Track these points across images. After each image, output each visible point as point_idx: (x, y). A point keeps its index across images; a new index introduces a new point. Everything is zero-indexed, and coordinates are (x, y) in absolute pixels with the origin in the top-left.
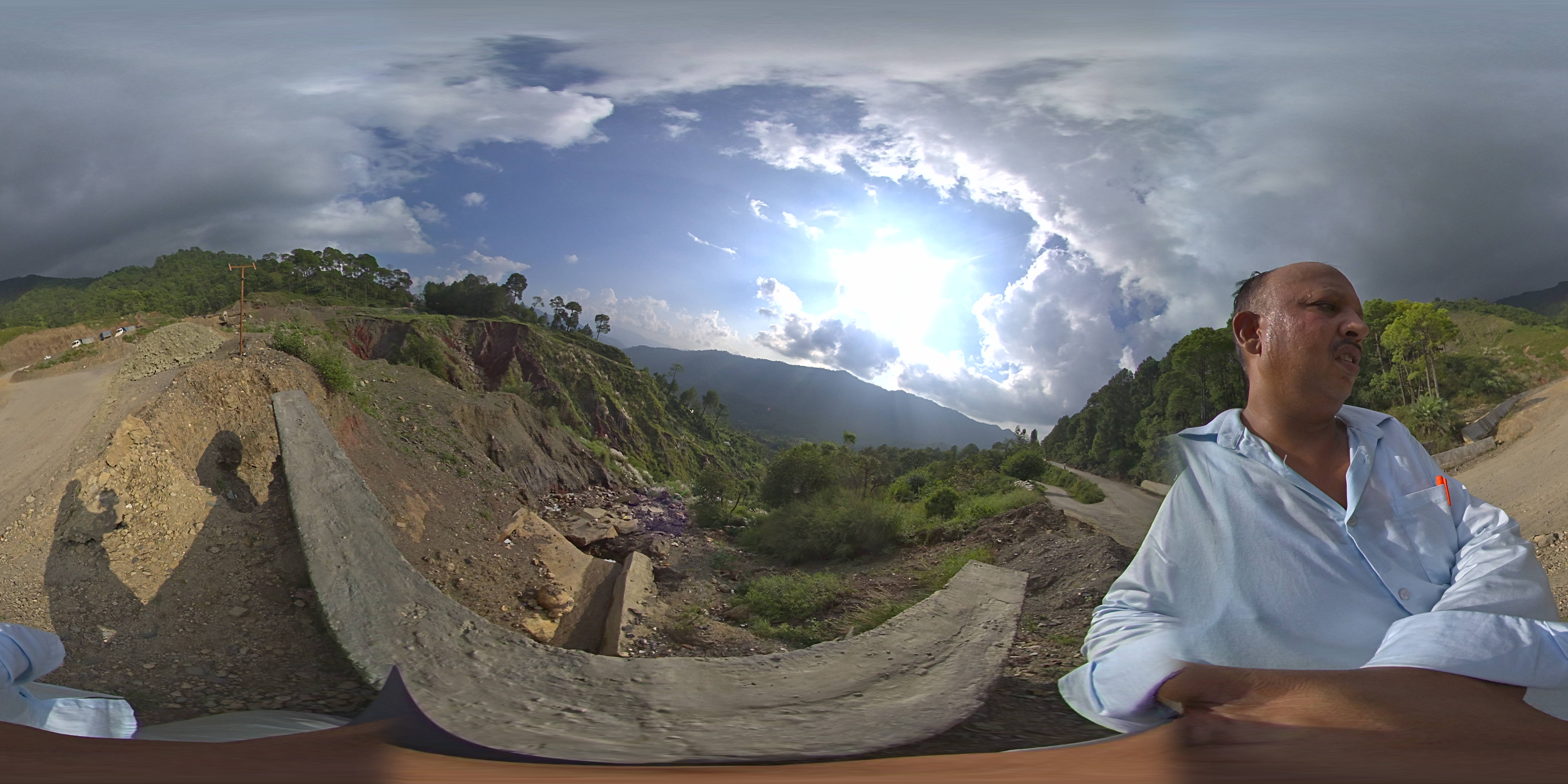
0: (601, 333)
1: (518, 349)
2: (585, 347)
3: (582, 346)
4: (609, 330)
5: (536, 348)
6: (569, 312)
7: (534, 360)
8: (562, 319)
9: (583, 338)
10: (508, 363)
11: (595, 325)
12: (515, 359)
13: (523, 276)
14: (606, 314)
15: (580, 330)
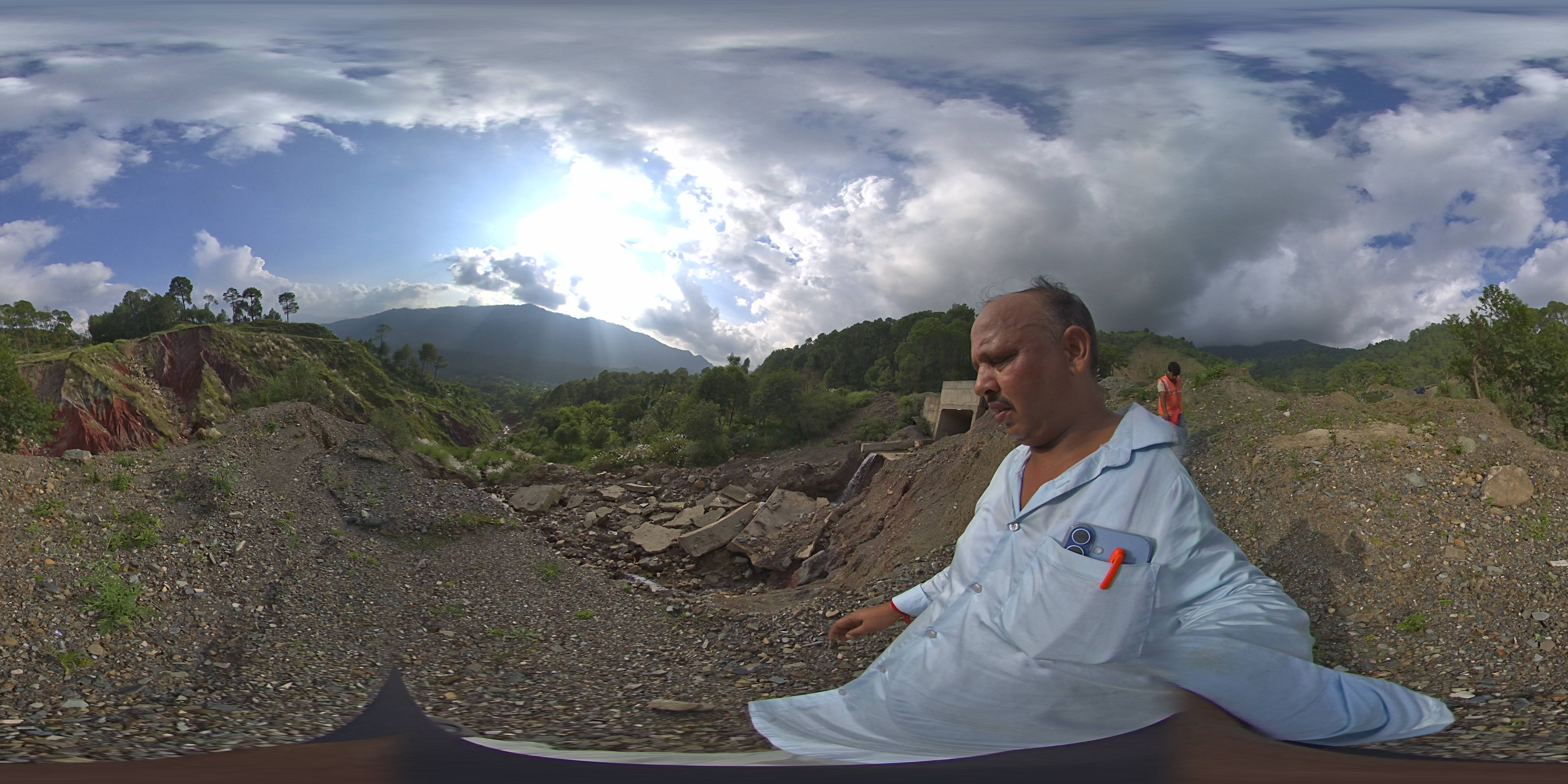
0: (290, 314)
1: (206, 355)
2: (280, 332)
3: (276, 332)
4: (297, 308)
5: (227, 348)
6: (249, 301)
7: (229, 361)
8: (243, 310)
9: (273, 323)
10: (200, 372)
11: (281, 307)
12: (207, 366)
13: (184, 278)
14: (291, 291)
15: (266, 317)
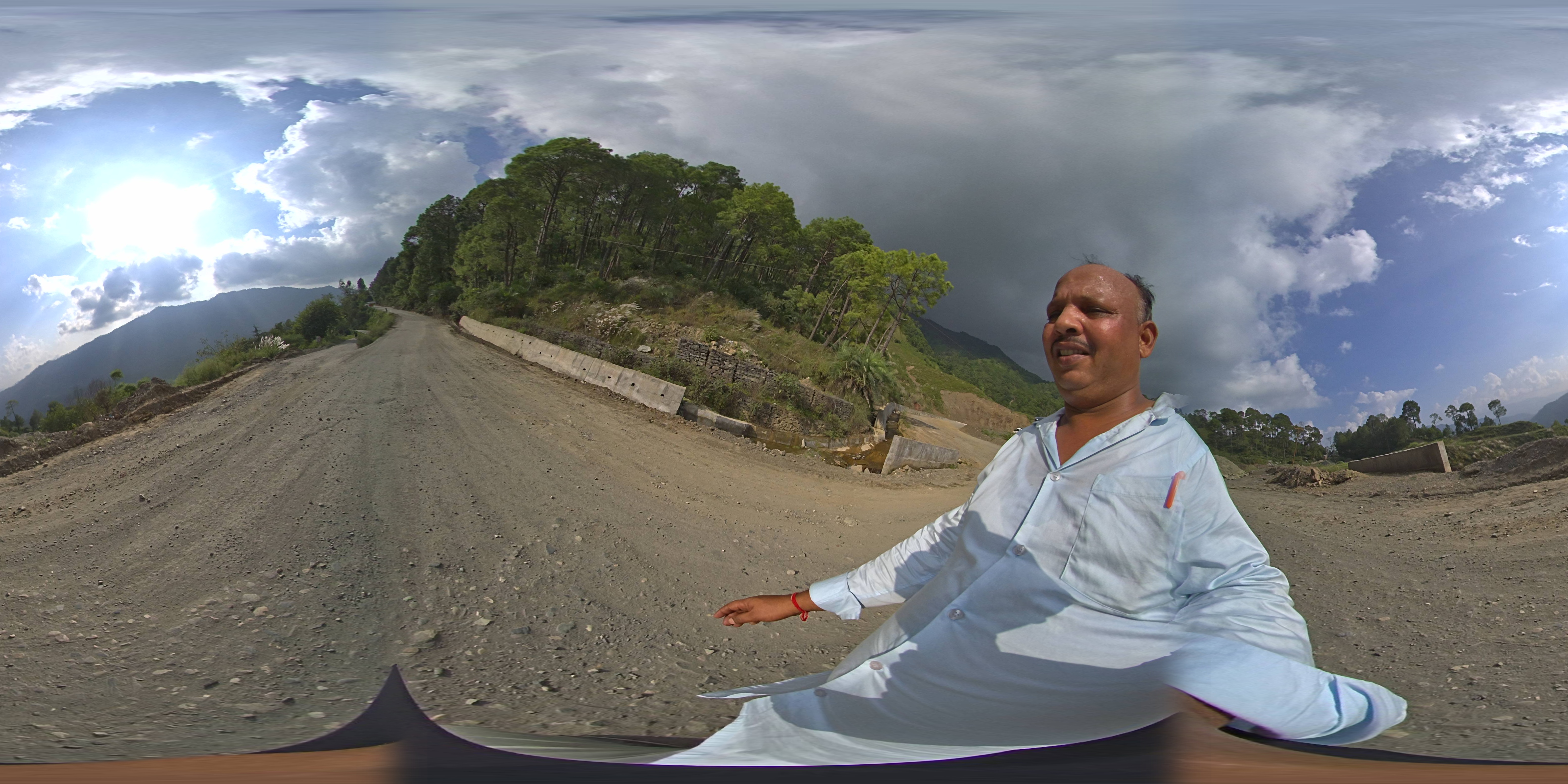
0: (1501, 417)
2: (1494, 436)
3: (1491, 436)
6: (1465, 414)
8: (1462, 423)
11: (1489, 411)
15: (1482, 425)
